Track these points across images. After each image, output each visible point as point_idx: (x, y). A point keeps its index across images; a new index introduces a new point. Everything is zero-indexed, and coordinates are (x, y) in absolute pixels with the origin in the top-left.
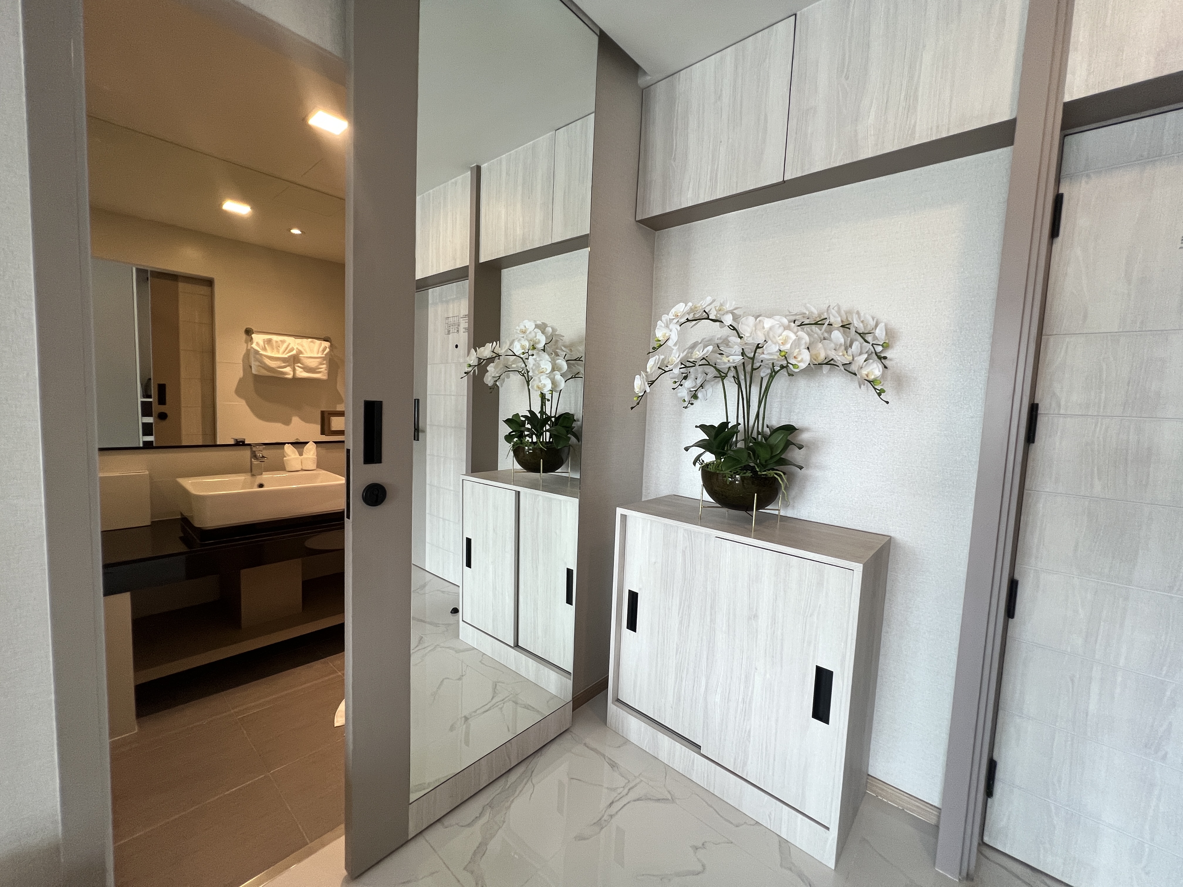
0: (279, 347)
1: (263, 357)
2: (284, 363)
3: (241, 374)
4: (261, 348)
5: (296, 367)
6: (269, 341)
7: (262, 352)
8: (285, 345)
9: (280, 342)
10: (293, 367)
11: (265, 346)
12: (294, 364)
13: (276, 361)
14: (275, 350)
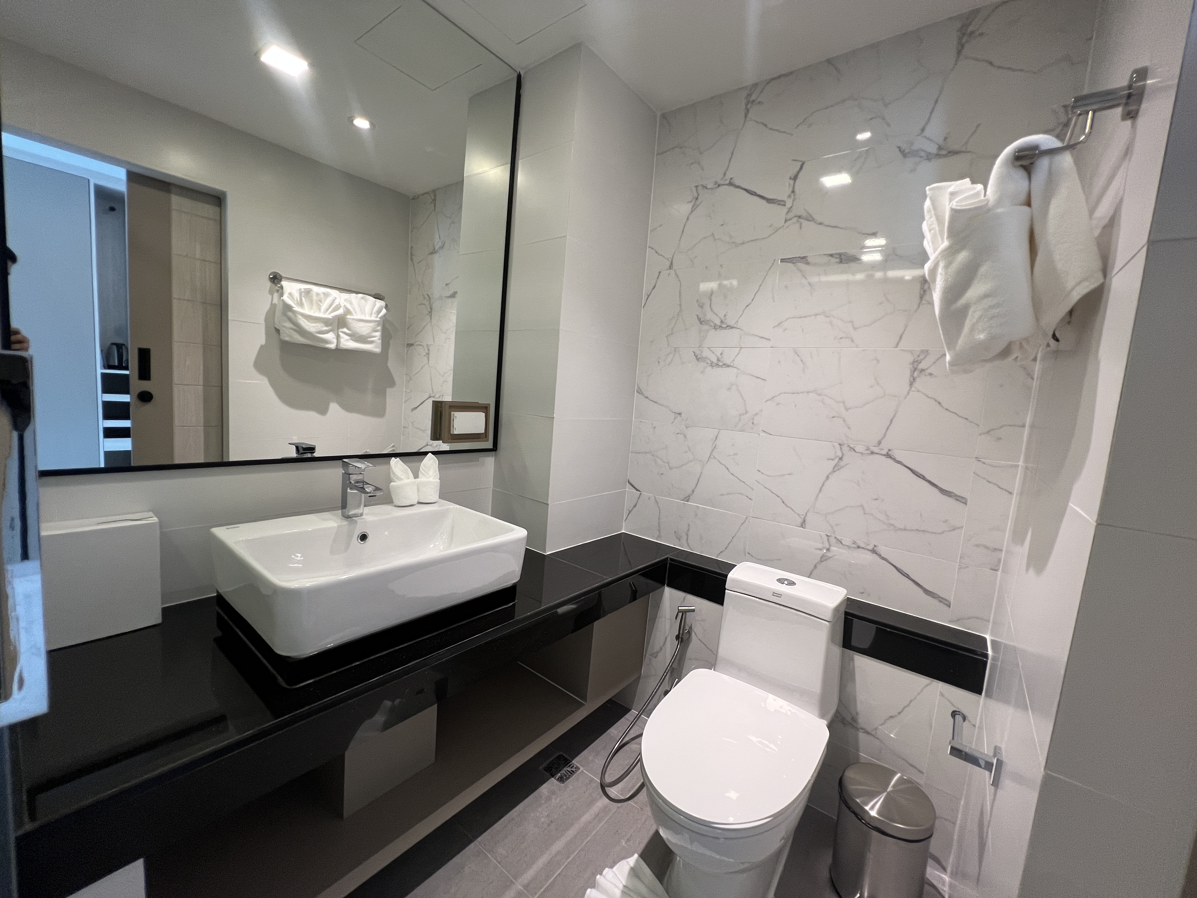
0: (321, 301)
1: (297, 315)
2: (327, 326)
3: (262, 340)
4: (296, 302)
5: (341, 334)
6: (308, 292)
7: (296, 308)
8: (329, 300)
9: (322, 296)
10: (336, 333)
11: (301, 299)
12: (338, 329)
13: (316, 323)
14: (315, 307)
